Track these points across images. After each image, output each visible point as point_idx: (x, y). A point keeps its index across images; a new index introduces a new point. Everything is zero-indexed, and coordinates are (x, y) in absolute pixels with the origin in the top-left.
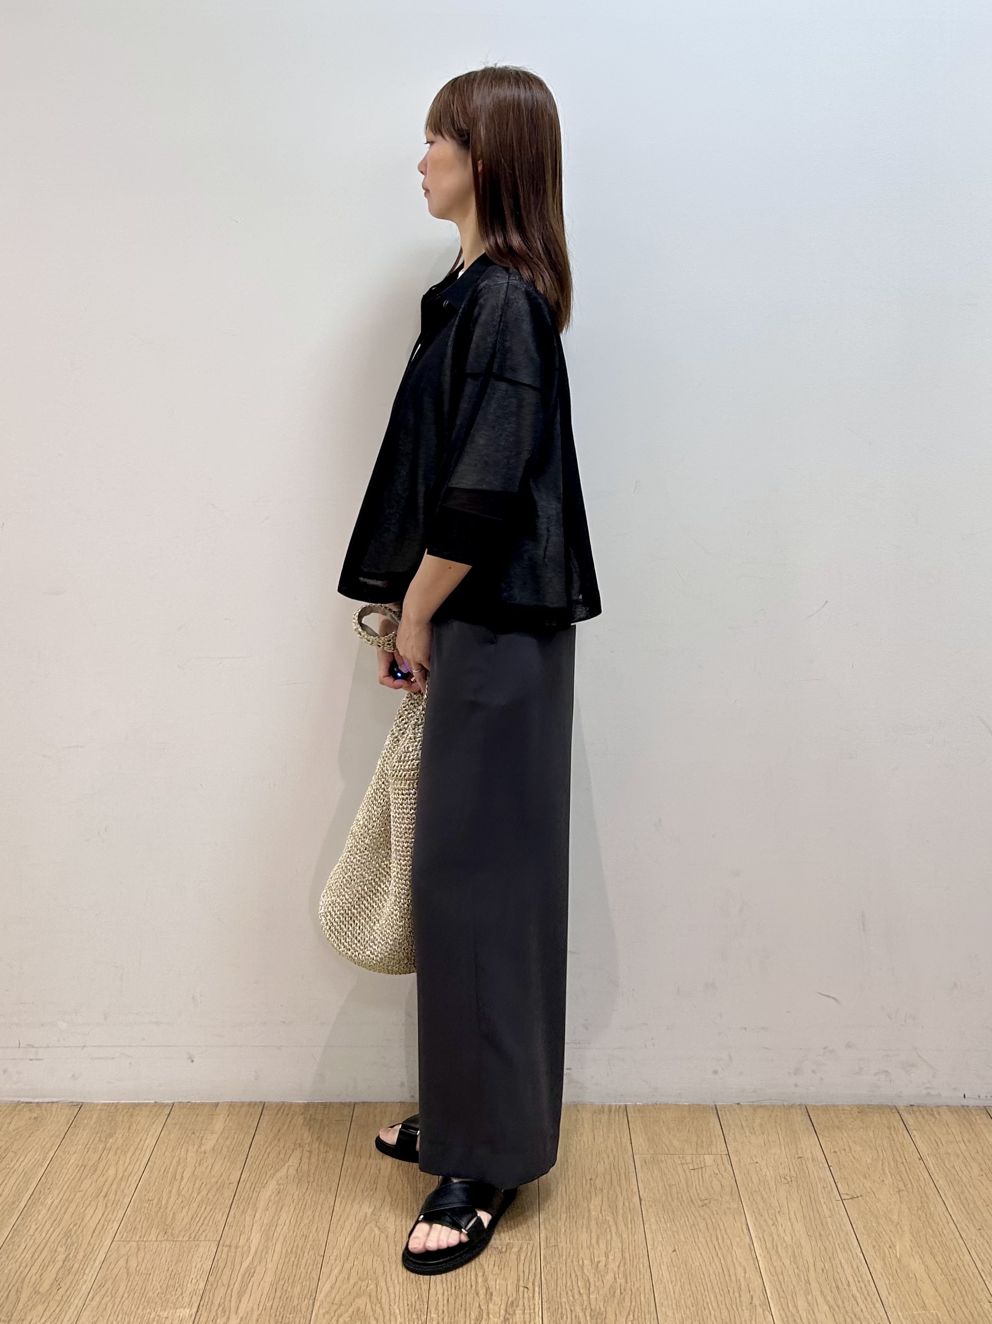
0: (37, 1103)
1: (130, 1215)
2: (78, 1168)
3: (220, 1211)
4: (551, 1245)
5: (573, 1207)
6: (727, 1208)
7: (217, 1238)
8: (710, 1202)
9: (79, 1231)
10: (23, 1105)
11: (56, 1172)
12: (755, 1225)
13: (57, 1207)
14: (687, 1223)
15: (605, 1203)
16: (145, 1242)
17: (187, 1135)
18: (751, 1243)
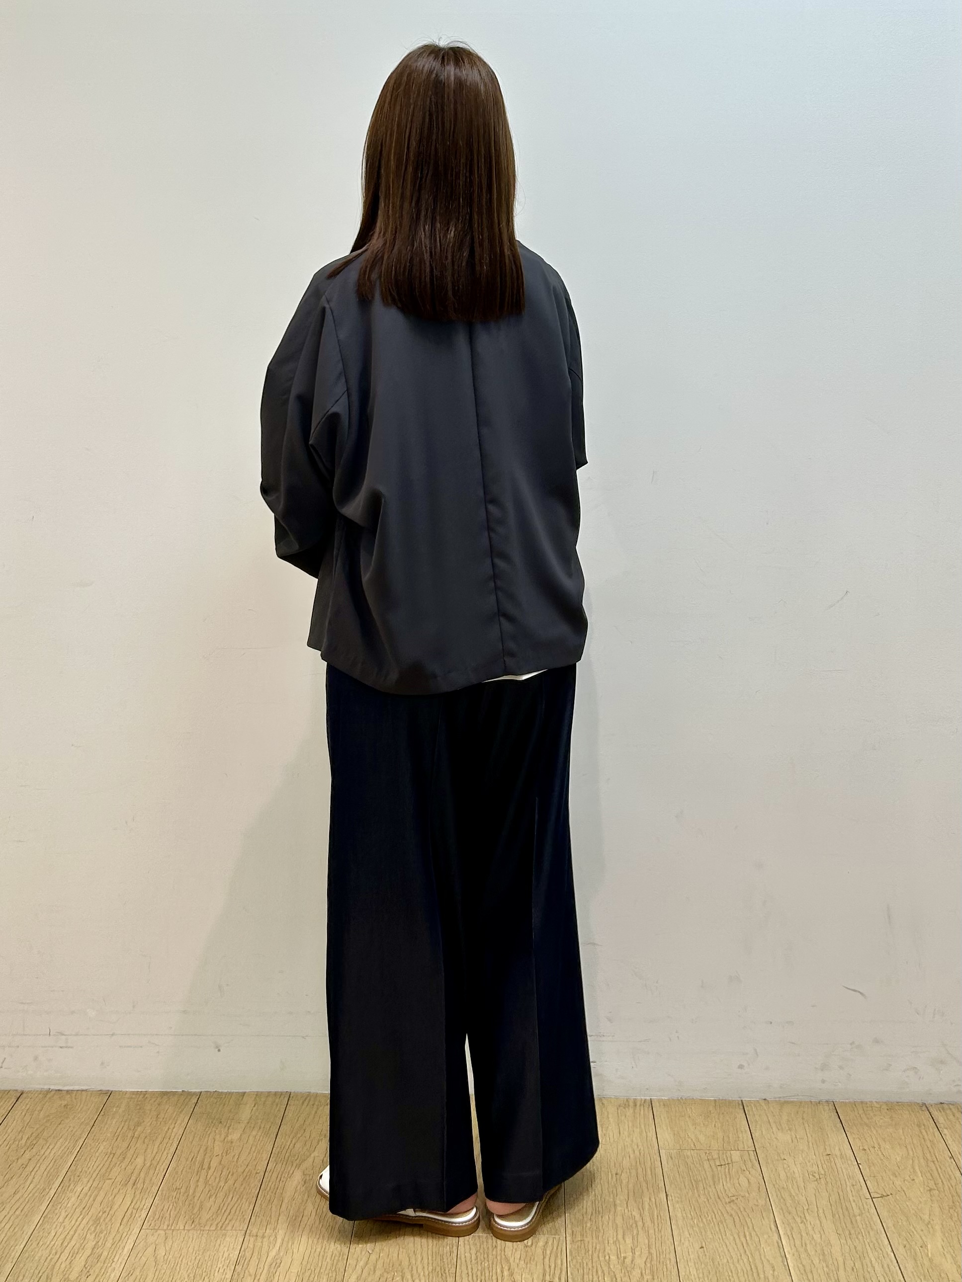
0: (68, 1091)
1: (158, 1204)
2: (107, 1156)
3: (247, 1200)
4: (577, 1240)
5: (598, 1203)
6: (755, 1205)
7: (243, 1227)
8: (737, 1198)
9: (107, 1220)
10: (53, 1093)
11: (85, 1160)
12: (784, 1223)
13: (87, 1194)
14: (714, 1220)
15: (631, 1198)
16: (173, 1231)
17: (215, 1124)
18: (780, 1241)
